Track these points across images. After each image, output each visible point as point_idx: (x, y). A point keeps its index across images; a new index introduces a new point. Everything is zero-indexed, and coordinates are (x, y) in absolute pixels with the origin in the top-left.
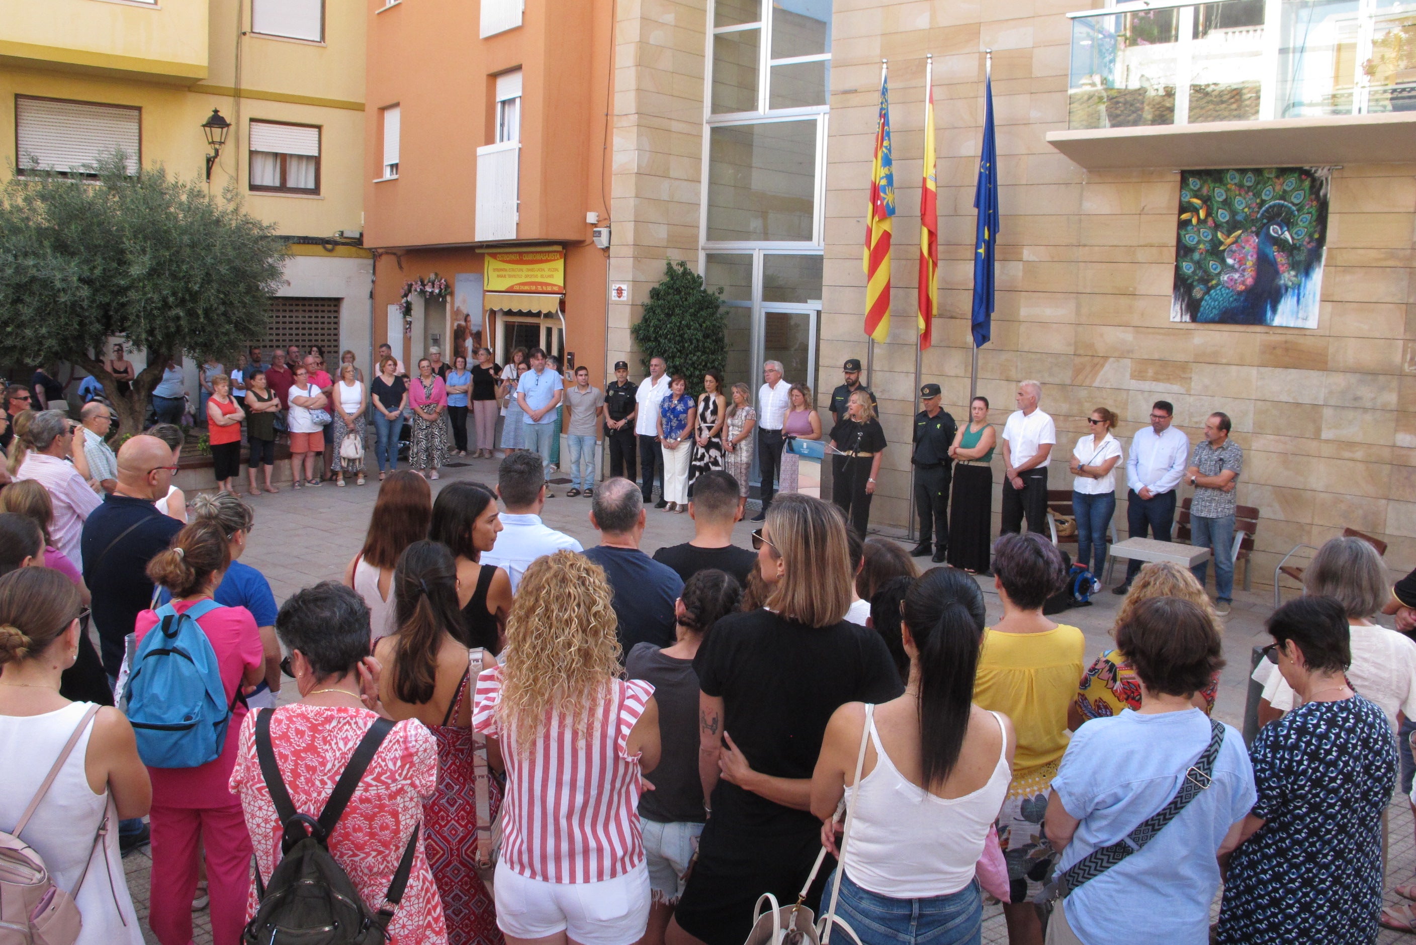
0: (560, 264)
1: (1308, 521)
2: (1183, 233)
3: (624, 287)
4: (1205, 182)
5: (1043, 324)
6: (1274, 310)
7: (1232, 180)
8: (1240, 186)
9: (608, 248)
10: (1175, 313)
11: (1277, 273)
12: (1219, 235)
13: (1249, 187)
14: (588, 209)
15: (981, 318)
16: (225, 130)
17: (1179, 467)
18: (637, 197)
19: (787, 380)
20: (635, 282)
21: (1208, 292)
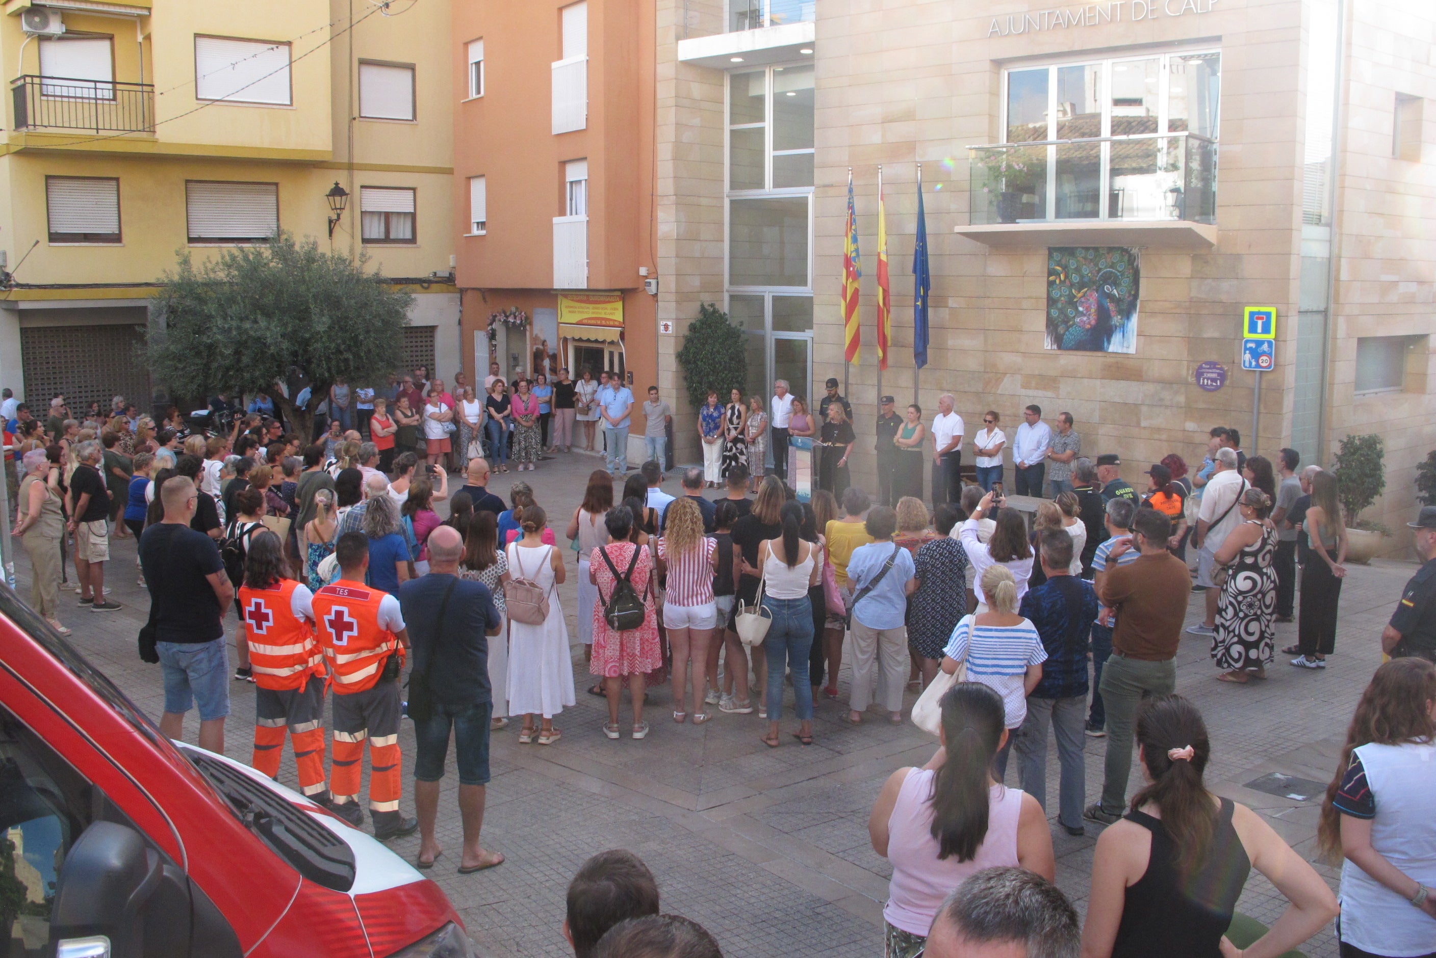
0: (619, 305)
2: (1051, 289)
3: (670, 323)
4: (1063, 256)
5: (964, 351)
6: (1109, 342)
7: (1080, 254)
8: (1085, 258)
9: (656, 294)
10: (1048, 344)
11: (1109, 317)
12: (1073, 291)
14: (639, 264)
15: (920, 350)
16: (344, 198)
17: (1043, 448)
18: (677, 256)
19: (792, 394)
20: (677, 319)
21: (1067, 329)
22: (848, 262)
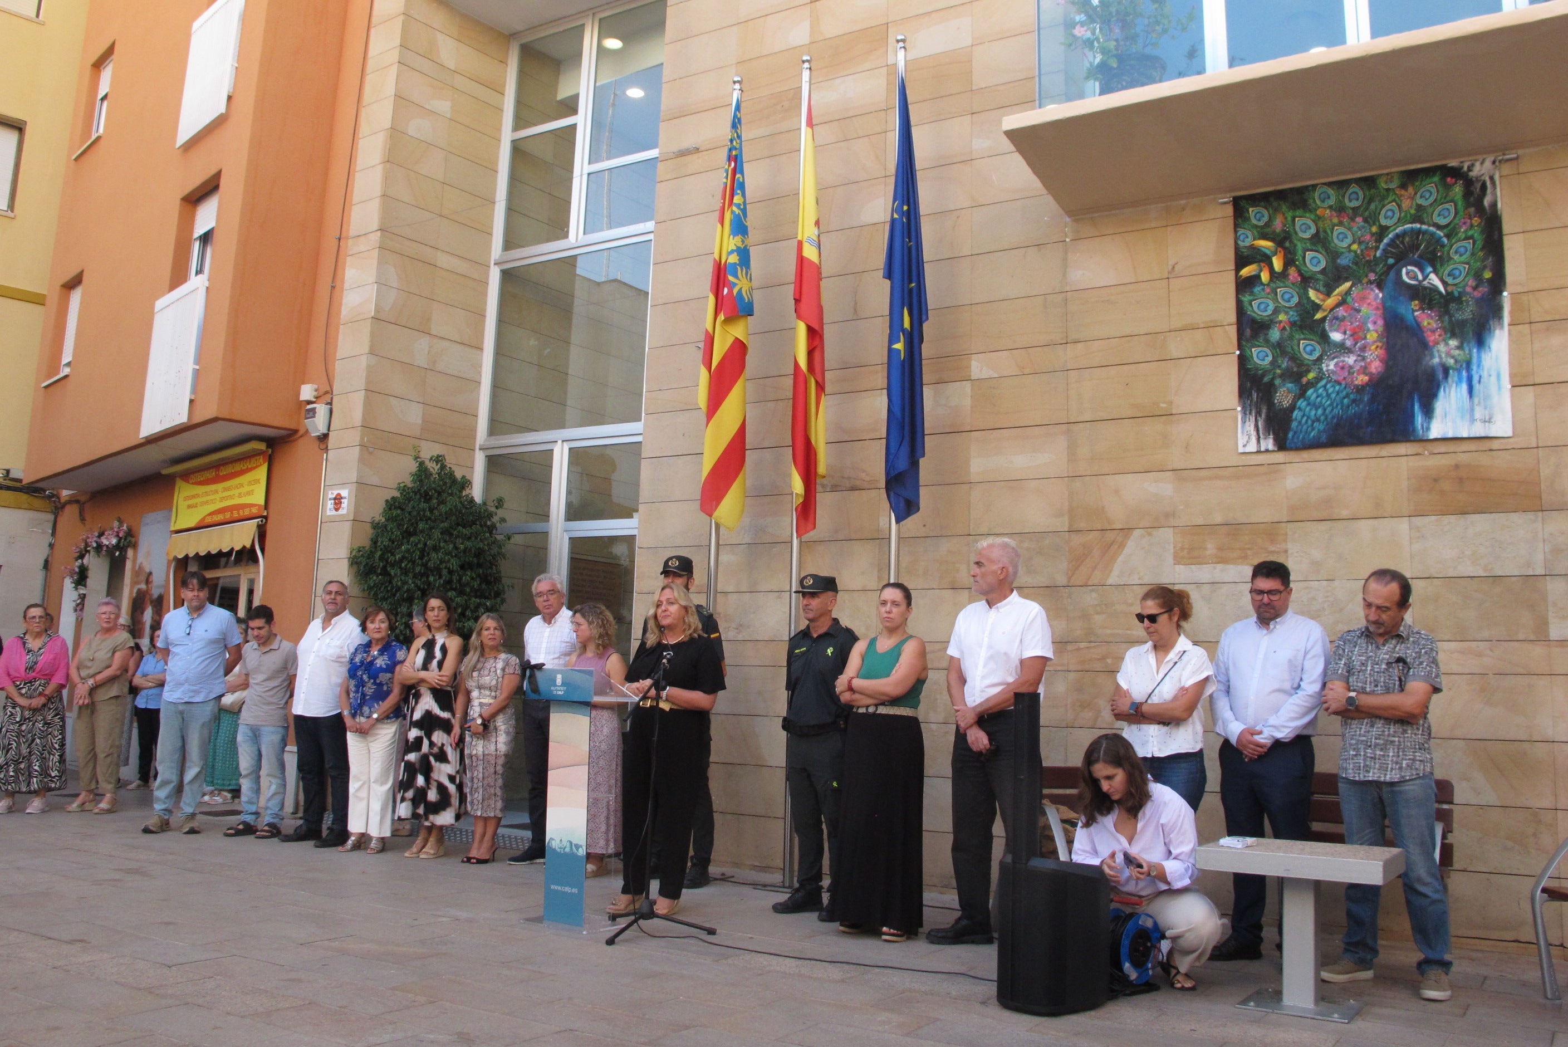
0: (263, 471)
1: (1547, 802)
2: (1246, 299)
3: (344, 493)
4: (1276, 210)
5: (1014, 484)
6: (1428, 412)
7: (1324, 201)
8: (1340, 209)
9: (325, 435)
11: (1425, 346)
12: (1312, 294)
13: (1355, 209)
14: (303, 381)
17: (1311, 686)
18: (372, 352)
20: (360, 484)
21: (1302, 394)
22: (720, 275)
